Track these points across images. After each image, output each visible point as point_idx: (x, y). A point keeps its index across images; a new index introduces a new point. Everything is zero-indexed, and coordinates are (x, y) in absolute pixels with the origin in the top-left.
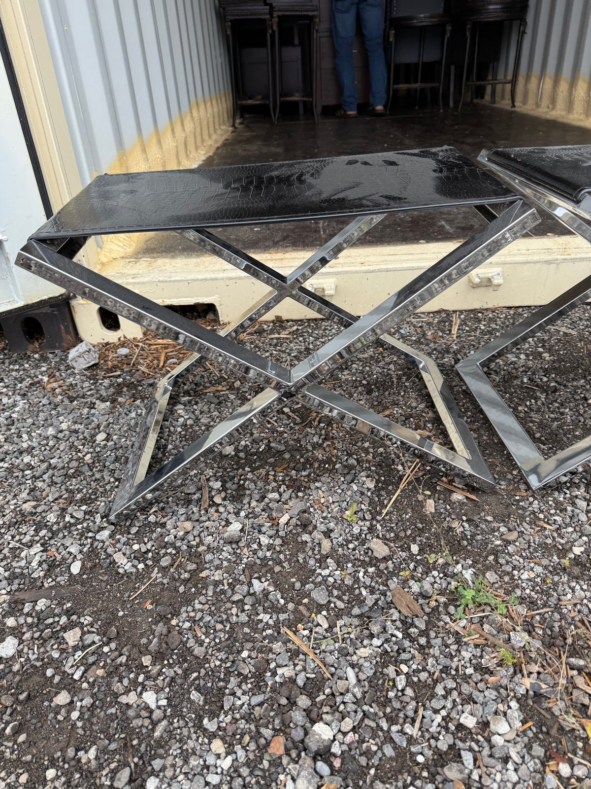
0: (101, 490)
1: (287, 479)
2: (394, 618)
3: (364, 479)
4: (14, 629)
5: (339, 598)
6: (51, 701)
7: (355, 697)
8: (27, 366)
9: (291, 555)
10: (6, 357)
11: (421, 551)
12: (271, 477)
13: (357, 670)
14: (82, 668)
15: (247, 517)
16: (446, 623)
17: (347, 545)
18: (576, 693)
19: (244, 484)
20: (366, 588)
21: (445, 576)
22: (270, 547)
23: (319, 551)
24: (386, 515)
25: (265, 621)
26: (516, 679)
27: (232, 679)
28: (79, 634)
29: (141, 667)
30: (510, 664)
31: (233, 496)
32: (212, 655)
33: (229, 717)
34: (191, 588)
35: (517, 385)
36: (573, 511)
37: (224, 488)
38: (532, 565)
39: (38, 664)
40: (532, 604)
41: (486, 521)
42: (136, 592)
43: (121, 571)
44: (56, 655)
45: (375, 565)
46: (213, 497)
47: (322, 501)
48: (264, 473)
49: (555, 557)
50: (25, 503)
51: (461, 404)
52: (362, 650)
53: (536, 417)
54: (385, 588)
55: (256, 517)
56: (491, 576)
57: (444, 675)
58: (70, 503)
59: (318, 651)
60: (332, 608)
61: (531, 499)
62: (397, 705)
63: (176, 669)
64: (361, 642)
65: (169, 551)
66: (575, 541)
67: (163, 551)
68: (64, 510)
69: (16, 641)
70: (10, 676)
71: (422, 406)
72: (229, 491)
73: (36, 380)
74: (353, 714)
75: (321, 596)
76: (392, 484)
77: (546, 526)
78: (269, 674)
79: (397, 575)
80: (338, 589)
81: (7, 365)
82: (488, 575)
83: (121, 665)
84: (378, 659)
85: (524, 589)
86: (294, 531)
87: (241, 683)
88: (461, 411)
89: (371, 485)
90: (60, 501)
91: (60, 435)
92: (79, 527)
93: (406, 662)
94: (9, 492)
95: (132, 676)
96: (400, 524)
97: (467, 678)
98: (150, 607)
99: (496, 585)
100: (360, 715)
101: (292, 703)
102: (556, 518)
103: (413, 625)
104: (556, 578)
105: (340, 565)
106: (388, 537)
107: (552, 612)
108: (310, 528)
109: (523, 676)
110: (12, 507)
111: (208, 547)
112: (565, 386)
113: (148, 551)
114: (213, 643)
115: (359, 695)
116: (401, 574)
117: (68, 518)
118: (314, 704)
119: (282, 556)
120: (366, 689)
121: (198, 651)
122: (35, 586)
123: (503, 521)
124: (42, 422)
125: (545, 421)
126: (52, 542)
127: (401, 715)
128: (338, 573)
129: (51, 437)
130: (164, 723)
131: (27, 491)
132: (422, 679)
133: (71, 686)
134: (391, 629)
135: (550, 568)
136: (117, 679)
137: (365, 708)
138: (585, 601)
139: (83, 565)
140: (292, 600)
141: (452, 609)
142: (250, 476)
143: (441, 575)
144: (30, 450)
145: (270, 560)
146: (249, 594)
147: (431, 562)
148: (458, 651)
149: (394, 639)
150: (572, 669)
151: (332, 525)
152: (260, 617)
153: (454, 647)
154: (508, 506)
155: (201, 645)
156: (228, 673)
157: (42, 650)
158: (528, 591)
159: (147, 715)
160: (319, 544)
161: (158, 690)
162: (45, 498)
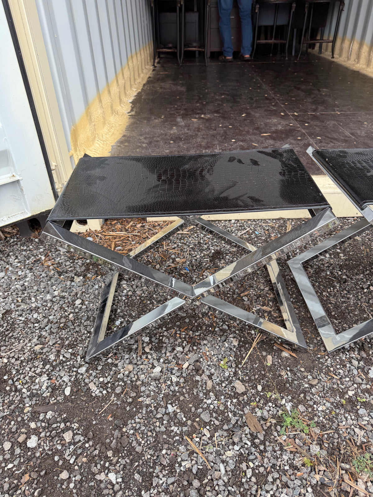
0: (80, 338)
1: (187, 337)
2: (246, 433)
3: (232, 339)
4: (35, 429)
5: (216, 418)
6: (58, 476)
7: (224, 481)
8: (31, 247)
9: (189, 389)
10: (18, 240)
11: (263, 389)
12: (178, 335)
13: (225, 464)
14: (75, 457)
15: (164, 362)
16: (275, 437)
17: (221, 384)
18: (343, 484)
19: (162, 339)
20: (231, 412)
21: (276, 406)
22: (178, 383)
23: (206, 387)
24: (244, 364)
25: (175, 431)
26: (312, 474)
27: (157, 467)
28: (72, 435)
29: (107, 457)
30: (309, 466)
31: (156, 347)
32: (146, 452)
33: (156, 490)
34: (133, 408)
35: (323, 276)
36: (350, 367)
37: (151, 342)
38: (325, 401)
39: (50, 453)
40: (323, 427)
41: (301, 371)
42: (102, 409)
43: (93, 395)
44: (59, 447)
45: (237, 398)
46: (144, 347)
47: (208, 354)
48: (174, 332)
49: (338, 397)
50: (36, 345)
51: (290, 288)
52: (229, 452)
53: (333, 300)
54: (242, 413)
55: (169, 363)
56: (301, 408)
57: (273, 470)
58: (62, 347)
59: (204, 452)
60: (213, 425)
61: (327, 357)
62: (246, 487)
63: (126, 459)
64: (228, 447)
65: (120, 384)
66: (350, 387)
67: (117, 383)
68: (59, 351)
69: (37, 438)
70: (34, 460)
71: (267, 289)
72: (154, 344)
73: (38, 258)
74: (223, 492)
75: (206, 417)
76: (248, 343)
77: (334, 376)
78: (177, 465)
79: (249, 405)
80: (216, 412)
81: (19, 246)
82: (300, 407)
83: (96, 456)
84: (237, 458)
85: (319, 417)
86: (191, 374)
87: (162, 469)
88: (289, 293)
89: (236, 344)
90: (57, 345)
91: (54, 300)
92: (68, 363)
93: (252, 461)
94: (26, 337)
95: (102, 463)
96: (252, 371)
97: (285, 472)
98: (110, 419)
99: (304, 414)
100: (227, 493)
101: (190, 484)
102: (341, 371)
103: (256, 437)
104: (338, 411)
105: (217, 397)
106: (245, 379)
107: (334, 433)
108: (201, 372)
109: (316, 473)
110: (29, 348)
111: (142, 382)
112: (351, 279)
113: (108, 382)
114: (146, 444)
115: (226, 481)
116: (251, 404)
117: (61, 358)
118: (202, 485)
119: (184, 390)
120: (230, 477)
121: (139, 449)
122: (45, 403)
123: (310, 371)
124: (43, 289)
125: (338, 303)
126: (53, 373)
127: (249, 493)
128: (216, 402)
129: (48, 301)
130: (121, 493)
131: (37, 337)
132: (261, 471)
133: (69, 468)
134: (245, 440)
135: (335, 404)
136: (94, 464)
137: (230, 488)
138: (353, 427)
139: (72, 390)
140: (190, 419)
141: (279, 428)
142: (165, 333)
143: (274, 406)
144: (37, 308)
145: (177, 392)
146: (166, 413)
147: (268, 396)
148: (281, 455)
149: (246, 446)
150: (342, 469)
151: (213, 370)
152: (172, 429)
153: (279, 452)
154: (313, 361)
155: (140, 445)
156: (155, 463)
157: (51, 444)
158: (321, 418)
159: (111, 487)
160: (206, 383)
161: (117, 472)
162: (47, 343)
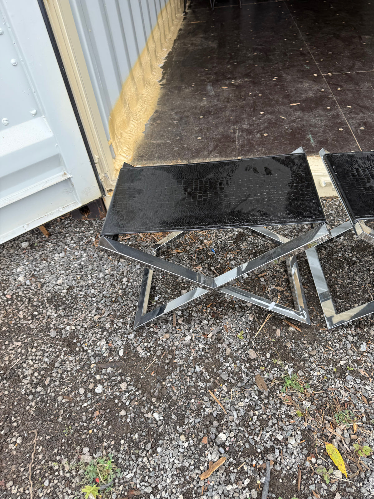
0: (128, 311)
1: (212, 312)
2: (255, 390)
3: (248, 315)
4: (100, 380)
5: (233, 378)
6: (119, 414)
7: (236, 423)
8: (83, 229)
9: (212, 354)
10: (71, 222)
11: (271, 357)
12: (204, 310)
13: (238, 412)
14: (129, 401)
15: (193, 332)
16: (277, 394)
17: (238, 351)
18: (325, 430)
19: (192, 313)
20: (244, 374)
21: (280, 370)
22: (204, 349)
23: (225, 353)
24: (257, 336)
25: (201, 386)
26: (302, 422)
27: (188, 411)
28: (126, 386)
29: (151, 402)
30: (300, 416)
31: (187, 320)
32: (180, 400)
33: (187, 427)
34: (170, 367)
35: (335, 258)
36: (345, 342)
37: (183, 315)
38: (320, 369)
39: (112, 397)
40: (315, 388)
41: (303, 343)
42: (147, 367)
43: (140, 356)
44: (118, 394)
45: (249, 363)
46: (178, 320)
47: (228, 326)
48: (201, 308)
49: (331, 366)
50: (95, 316)
51: (303, 270)
52: (241, 403)
53: (340, 281)
54: (253, 375)
55: (197, 333)
56: (300, 373)
57: (273, 417)
58: (115, 318)
59: (222, 402)
60: (230, 383)
61: (327, 332)
62: (252, 428)
63: (166, 404)
64: (240, 399)
65: (160, 348)
66: (342, 358)
67: (157, 348)
68: (113, 321)
69: (101, 387)
70: (101, 401)
71: (282, 270)
72: (185, 317)
73: (89, 239)
74: (234, 430)
75: (224, 376)
76: (262, 318)
77: (330, 348)
78: (202, 410)
79: (259, 369)
80: (233, 373)
81: (73, 227)
82: (299, 372)
83: (144, 401)
84: (247, 408)
85: (314, 380)
86: (214, 342)
87: (191, 413)
88: (302, 275)
89: (252, 319)
90: (111, 316)
91: (106, 277)
92: (120, 331)
93: (258, 410)
94: (87, 309)
95: (149, 406)
96: (263, 341)
97: (282, 419)
98: (154, 375)
99: (302, 378)
100: (237, 431)
101: (211, 424)
102: (337, 345)
103: (262, 393)
104: (329, 376)
105: (234, 361)
106: (257, 348)
107: (324, 393)
108: (222, 341)
109: (305, 421)
110: (90, 318)
111: (177, 347)
112: (360, 261)
113: (151, 347)
114: (180, 394)
115: (238, 423)
116: (261, 368)
117: (115, 326)
118: (219, 425)
119: (208, 355)
120: (241, 420)
121: (174, 398)
122: (104, 361)
123: (311, 344)
124: (96, 268)
125: (344, 284)
126: (110, 338)
127: (254, 432)
128: (233, 365)
129: (102, 279)
130: (162, 427)
131: (95, 309)
132: (264, 418)
133: (126, 408)
134: (253, 395)
135: (328, 371)
136: (143, 407)
137: (240, 428)
138: (339, 389)
139: (124, 352)
140: (212, 377)
141: (281, 387)
142: (194, 309)
143: (278, 370)
144: (93, 285)
145: (203, 356)
146: (194, 372)
147: (275, 363)
148: (280, 407)
149: (254, 399)
150: (326, 420)
151: (231, 340)
152: (199, 384)
153: (279, 405)
154: (315, 335)
155: (175, 395)
156: (186, 408)
157: (112, 391)
158: (315, 382)
159: (156, 423)
160: (225, 350)
161: (159, 413)
162: (103, 314)
